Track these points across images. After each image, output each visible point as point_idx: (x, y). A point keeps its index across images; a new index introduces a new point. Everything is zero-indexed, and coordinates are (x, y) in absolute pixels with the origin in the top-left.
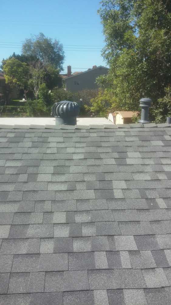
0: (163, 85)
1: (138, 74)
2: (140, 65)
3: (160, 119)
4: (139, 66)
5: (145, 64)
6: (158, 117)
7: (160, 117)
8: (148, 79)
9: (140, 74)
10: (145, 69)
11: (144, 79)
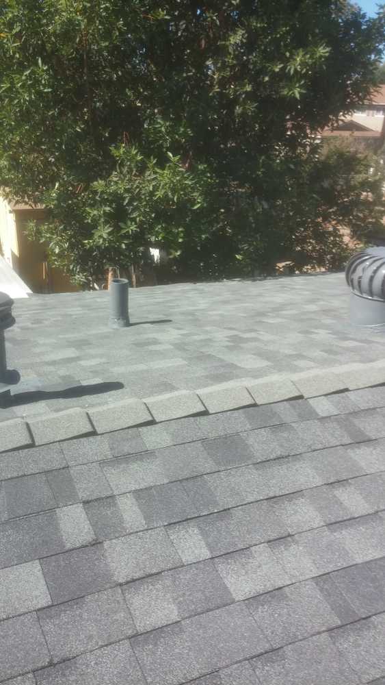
0: (107, 135)
1: (25, 100)
2: (27, 73)
3: (105, 236)
4: (24, 78)
5: (43, 71)
6: (99, 228)
7: (107, 231)
8: (61, 113)
9: (30, 101)
10: (44, 86)
11: (50, 114)
